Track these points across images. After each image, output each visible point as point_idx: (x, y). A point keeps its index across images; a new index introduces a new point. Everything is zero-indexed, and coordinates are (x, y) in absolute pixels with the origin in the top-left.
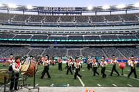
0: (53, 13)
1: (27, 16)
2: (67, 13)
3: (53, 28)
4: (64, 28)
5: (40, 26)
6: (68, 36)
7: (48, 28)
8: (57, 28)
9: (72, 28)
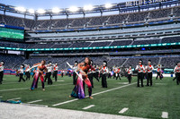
0: (139, 8)
1: (106, 17)
2: (160, 5)
3: (139, 29)
4: (155, 28)
5: (122, 28)
6: (161, 38)
7: (132, 30)
8: (146, 29)
9: (168, 26)
